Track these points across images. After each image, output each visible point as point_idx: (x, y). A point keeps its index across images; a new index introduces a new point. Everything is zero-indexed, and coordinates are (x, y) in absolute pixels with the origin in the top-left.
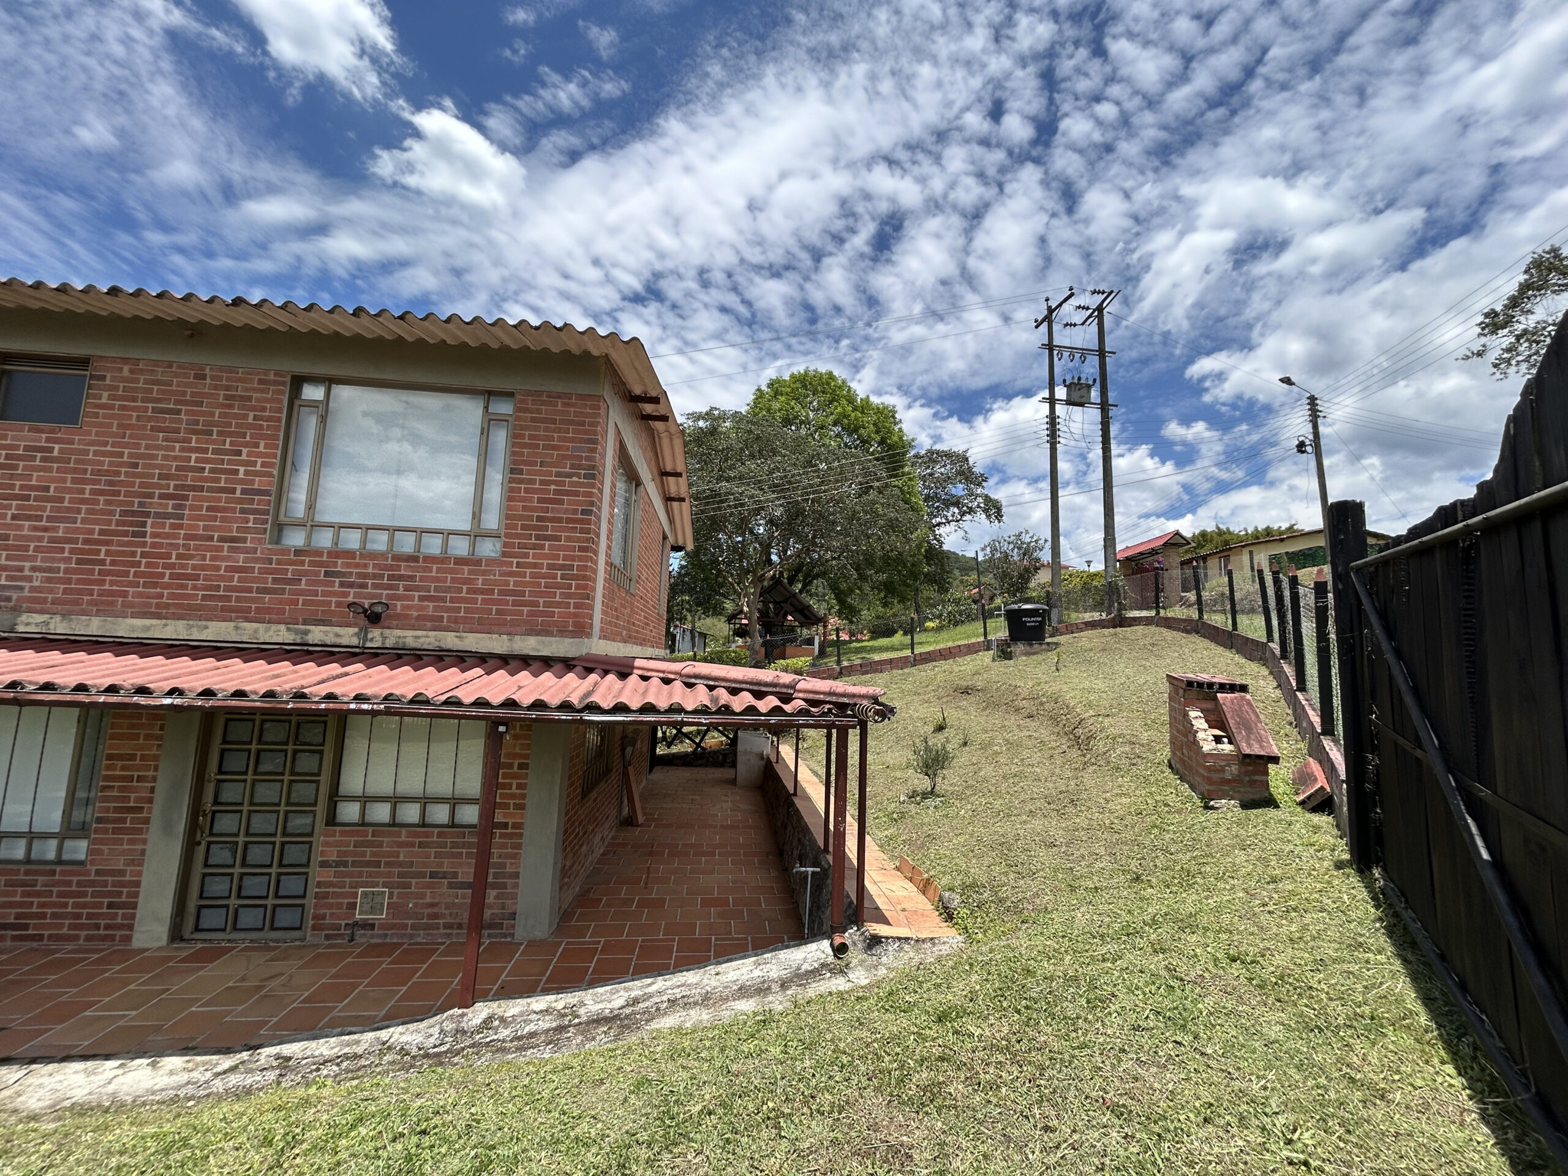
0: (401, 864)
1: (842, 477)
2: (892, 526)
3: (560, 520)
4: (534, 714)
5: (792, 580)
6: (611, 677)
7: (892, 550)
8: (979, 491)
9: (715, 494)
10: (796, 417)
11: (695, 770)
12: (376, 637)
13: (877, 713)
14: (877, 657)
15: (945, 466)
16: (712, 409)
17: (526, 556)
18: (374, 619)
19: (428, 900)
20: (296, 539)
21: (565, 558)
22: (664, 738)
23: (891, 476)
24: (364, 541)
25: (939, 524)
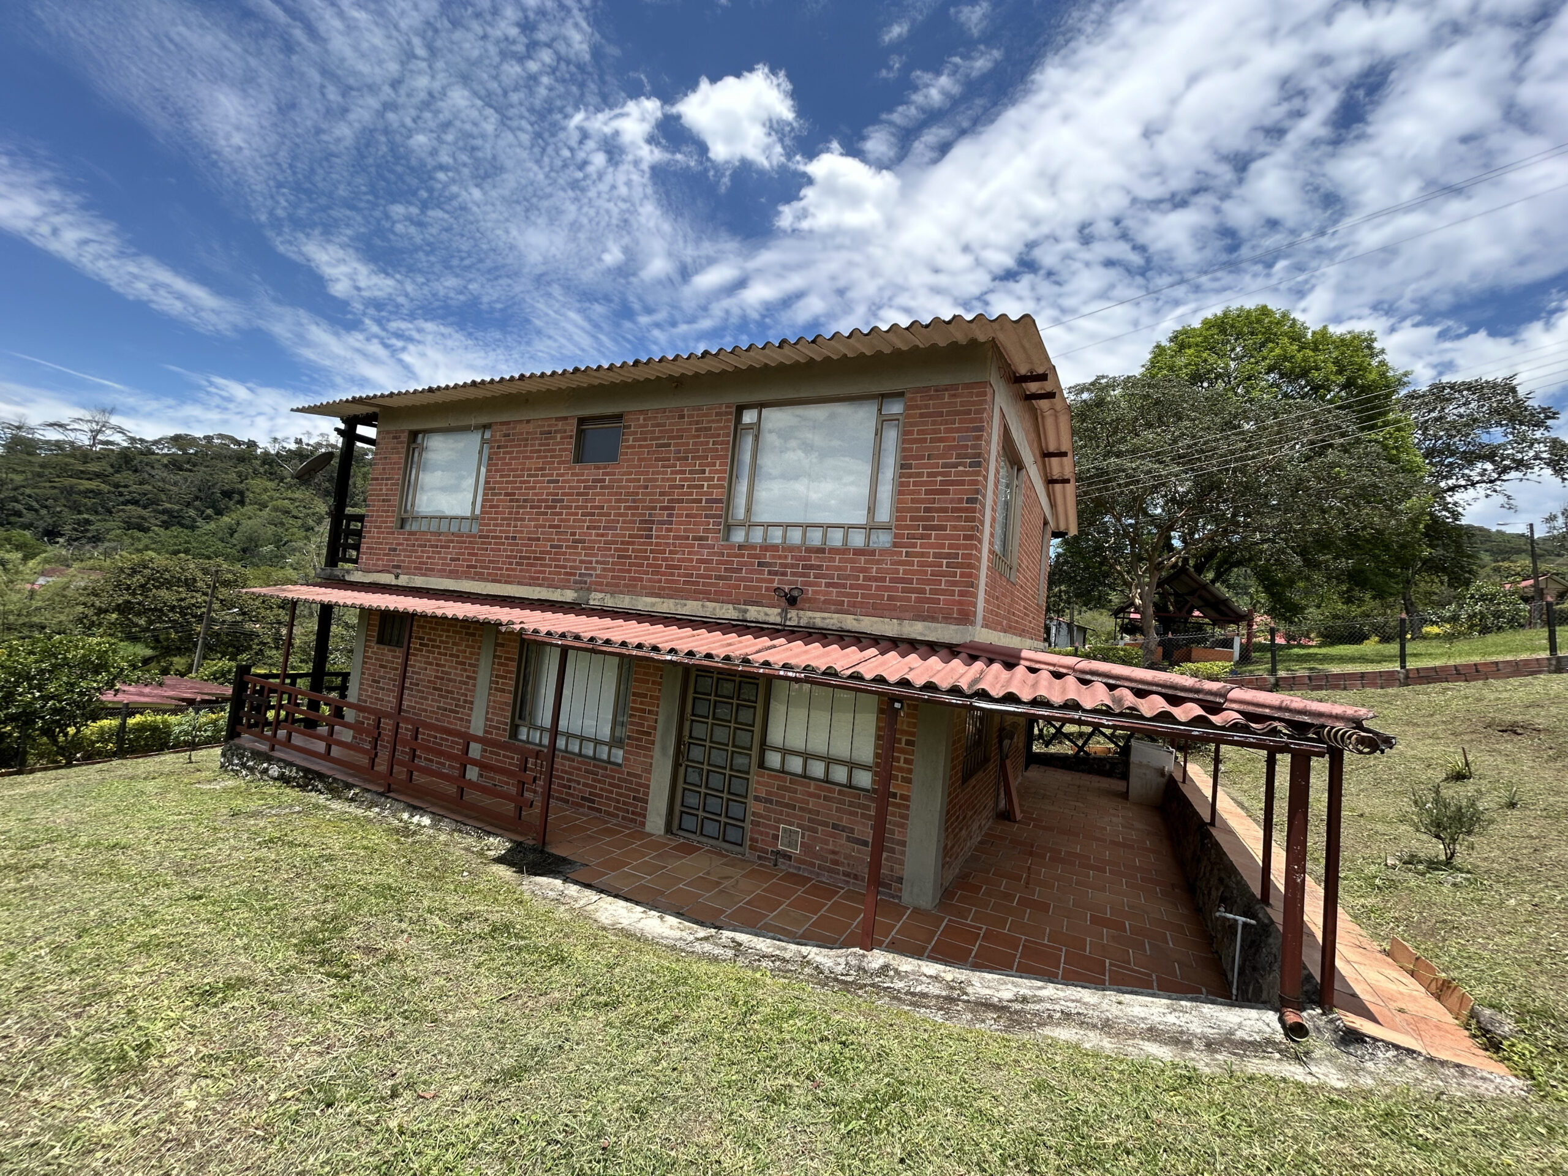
0: (810, 811)
1: (1281, 437)
2: (1366, 494)
3: (945, 510)
4: (926, 695)
5: (1200, 568)
6: (997, 667)
7: (1364, 528)
8: (1538, 435)
9: (1101, 472)
10: (1209, 372)
11: (1077, 775)
12: (795, 617)
13: (1362, 741)
14: (1335, 669)
15: (1467, 403)
16: (1099, 378)
17: (914, 546)
18: (792, 601)
19: (830, 847)
20: (738, 536)
21: (951, 547)
22: (1041, 735)
23: (1362, 429)
24: (784, 537)
25: (1452, 489)
